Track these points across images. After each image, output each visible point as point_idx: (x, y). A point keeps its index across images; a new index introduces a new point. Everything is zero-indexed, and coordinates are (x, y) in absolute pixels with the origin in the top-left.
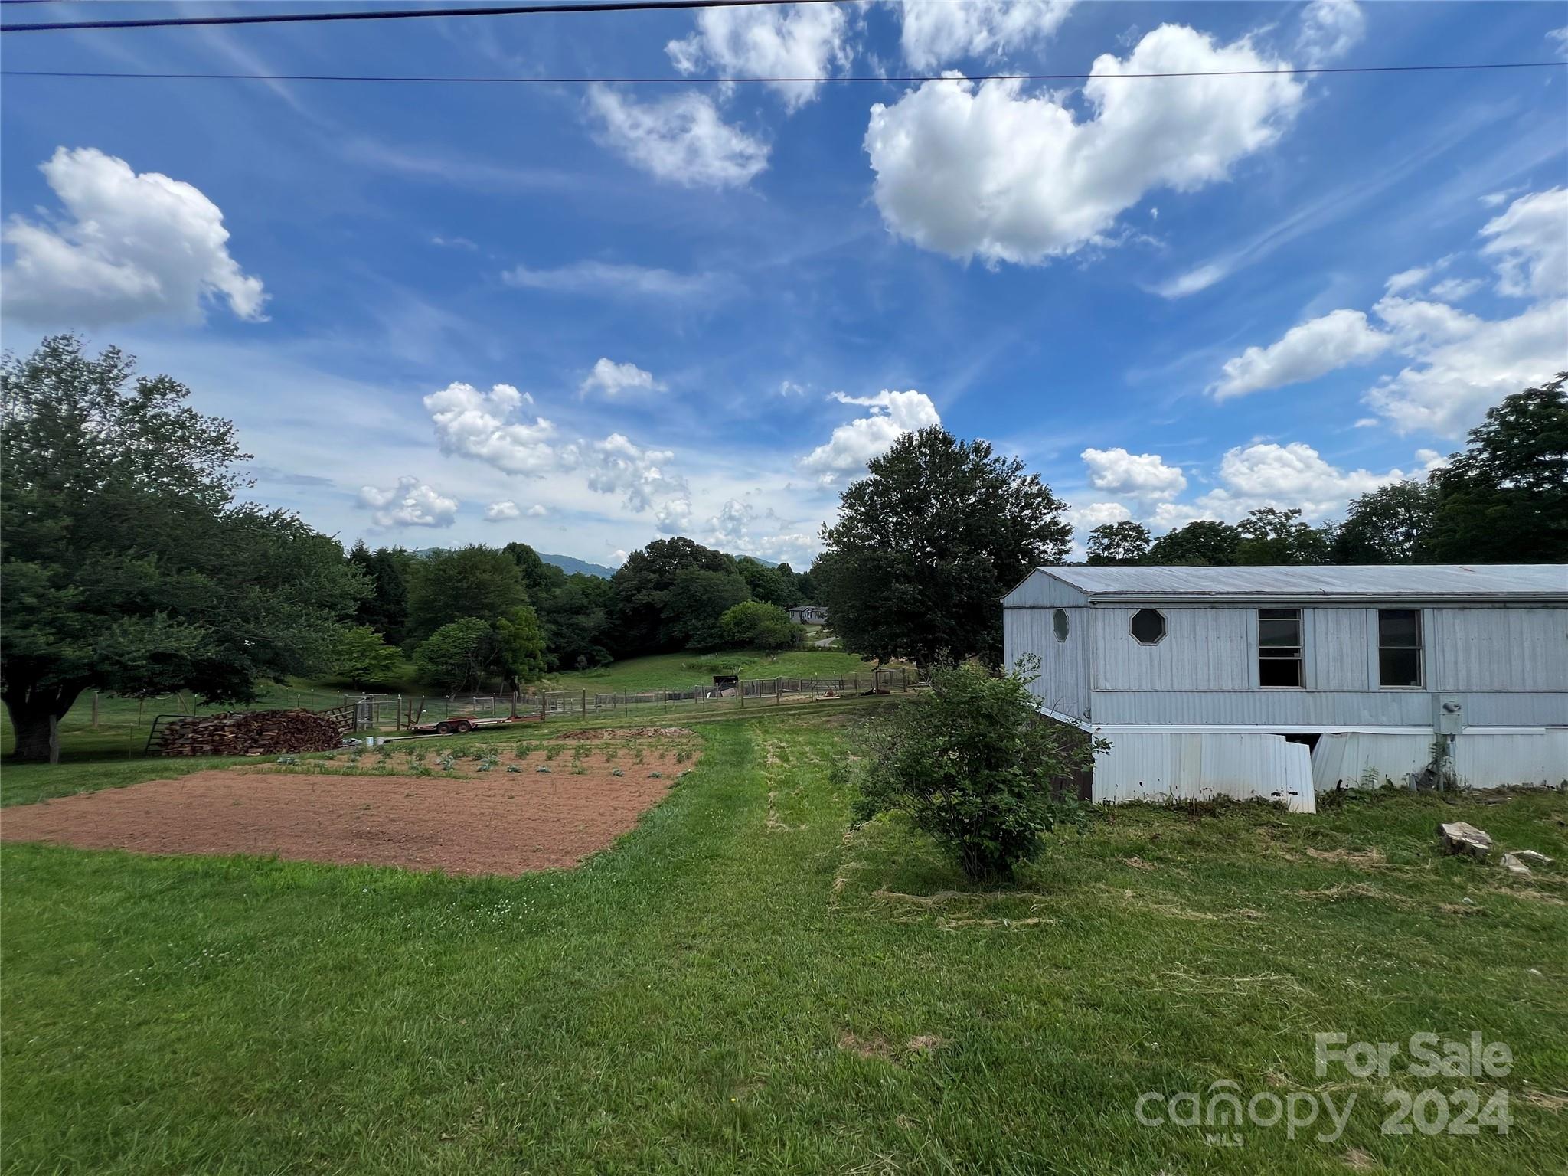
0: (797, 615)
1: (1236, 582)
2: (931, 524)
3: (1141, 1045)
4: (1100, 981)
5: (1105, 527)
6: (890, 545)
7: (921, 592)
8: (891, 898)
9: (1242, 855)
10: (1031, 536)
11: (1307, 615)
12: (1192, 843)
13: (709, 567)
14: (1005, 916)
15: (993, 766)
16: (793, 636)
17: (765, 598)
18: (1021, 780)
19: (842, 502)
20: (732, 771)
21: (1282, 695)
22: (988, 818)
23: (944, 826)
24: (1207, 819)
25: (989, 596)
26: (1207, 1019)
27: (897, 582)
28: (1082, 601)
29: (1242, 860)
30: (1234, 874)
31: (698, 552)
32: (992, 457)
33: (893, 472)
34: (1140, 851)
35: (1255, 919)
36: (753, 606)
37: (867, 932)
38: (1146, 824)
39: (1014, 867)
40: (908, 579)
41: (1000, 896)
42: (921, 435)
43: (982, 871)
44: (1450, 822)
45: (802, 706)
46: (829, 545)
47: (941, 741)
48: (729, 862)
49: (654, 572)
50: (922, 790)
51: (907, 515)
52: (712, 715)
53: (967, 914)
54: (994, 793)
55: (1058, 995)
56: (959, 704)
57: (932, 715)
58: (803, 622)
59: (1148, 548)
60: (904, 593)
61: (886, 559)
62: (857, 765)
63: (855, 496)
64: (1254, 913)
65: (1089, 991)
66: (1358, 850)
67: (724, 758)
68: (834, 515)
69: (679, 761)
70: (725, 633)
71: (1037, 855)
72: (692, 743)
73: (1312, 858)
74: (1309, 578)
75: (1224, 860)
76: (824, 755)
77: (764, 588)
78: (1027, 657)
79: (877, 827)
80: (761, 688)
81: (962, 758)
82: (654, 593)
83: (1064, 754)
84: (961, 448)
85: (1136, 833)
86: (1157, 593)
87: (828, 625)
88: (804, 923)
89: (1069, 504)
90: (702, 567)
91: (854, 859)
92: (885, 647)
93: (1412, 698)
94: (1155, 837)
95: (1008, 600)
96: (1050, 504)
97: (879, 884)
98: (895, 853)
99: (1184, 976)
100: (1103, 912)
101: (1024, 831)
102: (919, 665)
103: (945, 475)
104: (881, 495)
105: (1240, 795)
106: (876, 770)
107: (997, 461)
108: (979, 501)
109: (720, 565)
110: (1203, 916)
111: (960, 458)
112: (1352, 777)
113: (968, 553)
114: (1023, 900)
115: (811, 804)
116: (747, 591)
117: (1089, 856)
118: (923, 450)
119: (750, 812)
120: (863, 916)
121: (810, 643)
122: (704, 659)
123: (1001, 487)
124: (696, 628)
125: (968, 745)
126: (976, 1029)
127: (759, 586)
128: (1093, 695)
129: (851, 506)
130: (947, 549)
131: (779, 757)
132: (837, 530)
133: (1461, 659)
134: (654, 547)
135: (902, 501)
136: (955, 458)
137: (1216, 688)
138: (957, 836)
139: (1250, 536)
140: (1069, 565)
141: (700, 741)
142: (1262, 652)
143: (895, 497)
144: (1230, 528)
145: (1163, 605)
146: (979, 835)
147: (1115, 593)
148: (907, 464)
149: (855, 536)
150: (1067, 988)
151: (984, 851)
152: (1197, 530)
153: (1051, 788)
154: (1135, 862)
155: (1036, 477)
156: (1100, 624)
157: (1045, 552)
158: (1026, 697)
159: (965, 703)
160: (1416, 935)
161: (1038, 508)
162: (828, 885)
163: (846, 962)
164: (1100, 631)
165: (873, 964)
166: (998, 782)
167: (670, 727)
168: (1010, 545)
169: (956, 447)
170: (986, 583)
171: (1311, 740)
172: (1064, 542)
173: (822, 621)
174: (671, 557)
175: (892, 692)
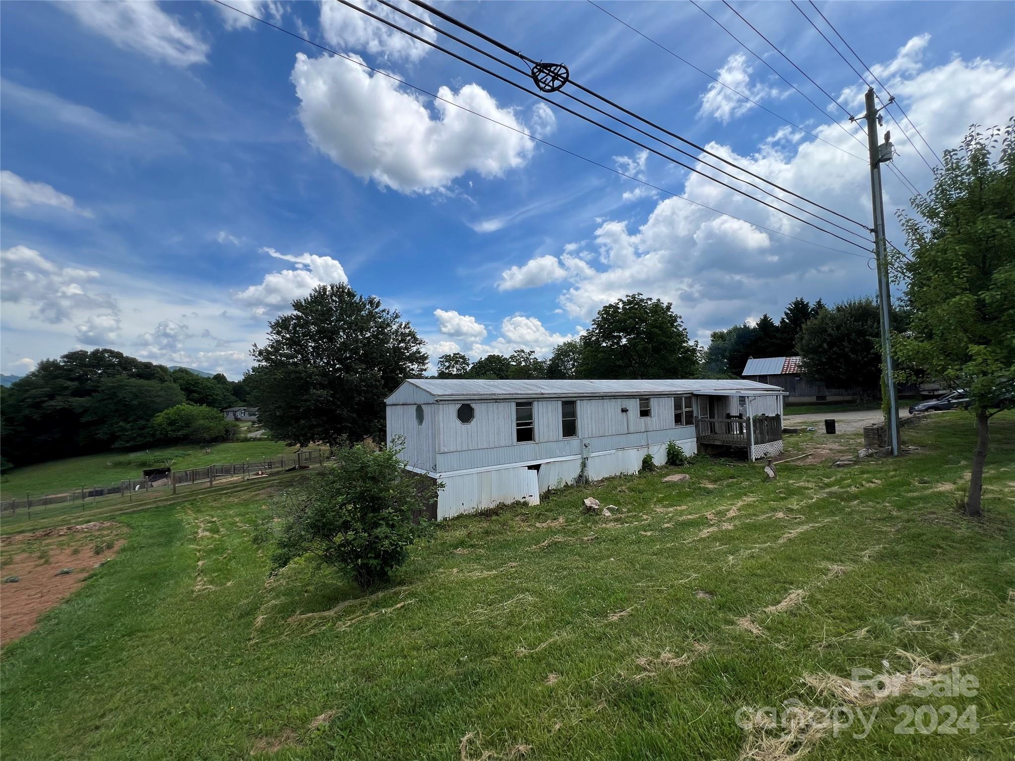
0: (231, 414)
1: (506, 388)
2: (340, 349)
3: (459, 661)
4: (439, 630)
5: (447, 356)
6: (310, 363)
7: (332, 396)
8: (302, 619)
9: (509, 534)
10: (405, 359)
11: (535, 404)
12: (487, 533)
13: (139, 376)
14: (384, 607)
15: (376, 510)
16: (227, 431)
17: (200, 401)
18: (394, 516)
19: (271, 330)
20: (160, 551)
21: (526, 445)
22: (372, 546)
23: (343, 557)
24: (494, 518)
25: (379, 397)
26: (491, 631)
27: (314, 389)
28: (431, 400)
29: (509, 536)
30: (505, 545)
31: (127, 363)
32: (381, 308)
33: (311, 311)
34: (462, 543)
35: (514, 567)
36: (188, 408)
37: (281, 652)
38: (466, 527)
39: (390, 573)
40: (323, 387)
41: (380, 594)
42: (332, 288)
43: (369, 581)
44: (587, 498)
45: (235, 485)
46: (259, 361)
47: (340, 499)
48: (150, 633)
49: (72, 380)
50: (328, 536)
51: (323, 342)
52: (140, 505)
53: (358, 614)
54: (377, 527)
55: (414, 648)
56: (353, 472)
57: (334, 482)
58: (237, 419)
59: (468, 369)
60: (320, 396)
61: (306, 372)
62: (277, 525)
63: (281, 325)
64: (514, 564)
65: (431, 638)
66: (555, 519)
67: (150, 541)
68: (264, 339)
69: (97, 553)
70: (158, 433)
71: (404, 561)
72: (115, 533)
73: (538, 528)
74: (536, 386)
75: (500, 538)
76: (250, 522)
77: (199, 393)
78: (397, 437)
79: (295, 568)
80: (194, 476)
81: (356, 508)
82: (72, 399)
83: (420, 495)
84: (360, 300)
85: (460, 533)
86: (470, 395)
87: (260, 421)
88: (225, 663)
89: (427, 341)
90: (132, 376)
91: (274, 598)
92: (305, 435)
93: (574, 442)
94: (470, 533)
95: (388, 401)
96: (415, 340)
97: (294, 611)
98: (308, 585)
99: (481, 611)
100: (443, 586)
101: (396, 548)
102: (331, 445)
103: (350, 316)
104: (302, 327)
105: (509, 502)
106: (291, 528)
107: (384, 311)
108: (373, 336)
109: (153, 375)
110: (491, 573)
111: (359, 307)
112: (553, 485)
113: (365, 369)
114: (395, 593)
115: (237, 563)
116: (182, 396)
117: (435, 554)
118: (334, 298)
119: (176, 583)
120: (279, 640)
121: (243, 435)
122: (132, 456)
123: (386, 328)
124: (124, 429)
125: (360, 497)
126: (361, 693)
127: (194, 392)
128: (438, 456)
129: (278, 333)
130: (351, 366)
131: (210, 530)
132: (266, 350)
133: (590, 423)
134: (72, 357)
135: (318, 332)
136: (356, 306)
137: (498, 446)
138: (352, 562)
139: (514, 364)
140: (427, 378)
141: (125, 530)
142: (518, 425)
143: (313, 328)
144: (505, 359)
145: (473, 402)
146: (367, 558)
147: (448, 395)
148: (322, 306)
149: (281, 355)
150: (419, 642)
151: (371, 567)
152: (492, 359)
153: (412, 517)
154: (459, 551)
155: (408, 324)
156: (441, 414)
157: (413, 370)
158: (397, 462)
159: (357, 471)
160: (575, 555)
161: (408, 343)
162: (249, 625)
163: (262, 682)
164: (441, 418)
165: (285, 675)
166: (380, 520)
167: (89, 521)
168: (391, 365)
169: (357, 299)
170: (377, 389)
171: (537, 467)
172: (424, 364)
173: (254, 418)
174: (94, 367)
175: (311, 467)
